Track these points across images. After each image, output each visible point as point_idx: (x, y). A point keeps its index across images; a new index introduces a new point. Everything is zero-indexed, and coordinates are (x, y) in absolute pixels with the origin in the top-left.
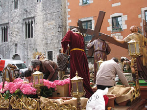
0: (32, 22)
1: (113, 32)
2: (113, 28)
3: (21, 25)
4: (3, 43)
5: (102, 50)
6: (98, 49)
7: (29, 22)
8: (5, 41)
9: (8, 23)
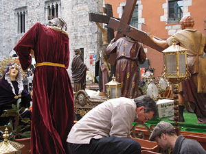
0: (57, 5)
1: (169, 23)
2: (169, 16)
3: (43, 11)
4: (20, 34)
5: (129, 57)
6: (123, 55)
7: (53, 6)
8: (22, 32)
9: (26, 7)
